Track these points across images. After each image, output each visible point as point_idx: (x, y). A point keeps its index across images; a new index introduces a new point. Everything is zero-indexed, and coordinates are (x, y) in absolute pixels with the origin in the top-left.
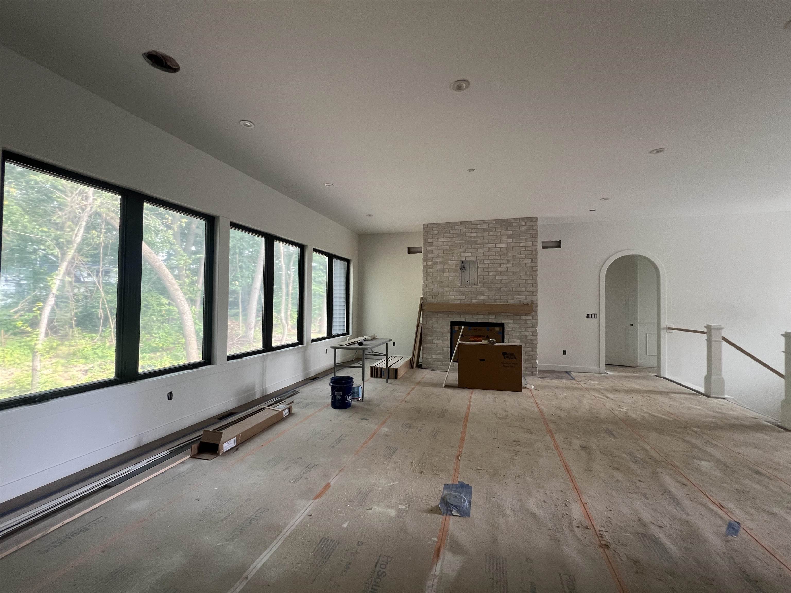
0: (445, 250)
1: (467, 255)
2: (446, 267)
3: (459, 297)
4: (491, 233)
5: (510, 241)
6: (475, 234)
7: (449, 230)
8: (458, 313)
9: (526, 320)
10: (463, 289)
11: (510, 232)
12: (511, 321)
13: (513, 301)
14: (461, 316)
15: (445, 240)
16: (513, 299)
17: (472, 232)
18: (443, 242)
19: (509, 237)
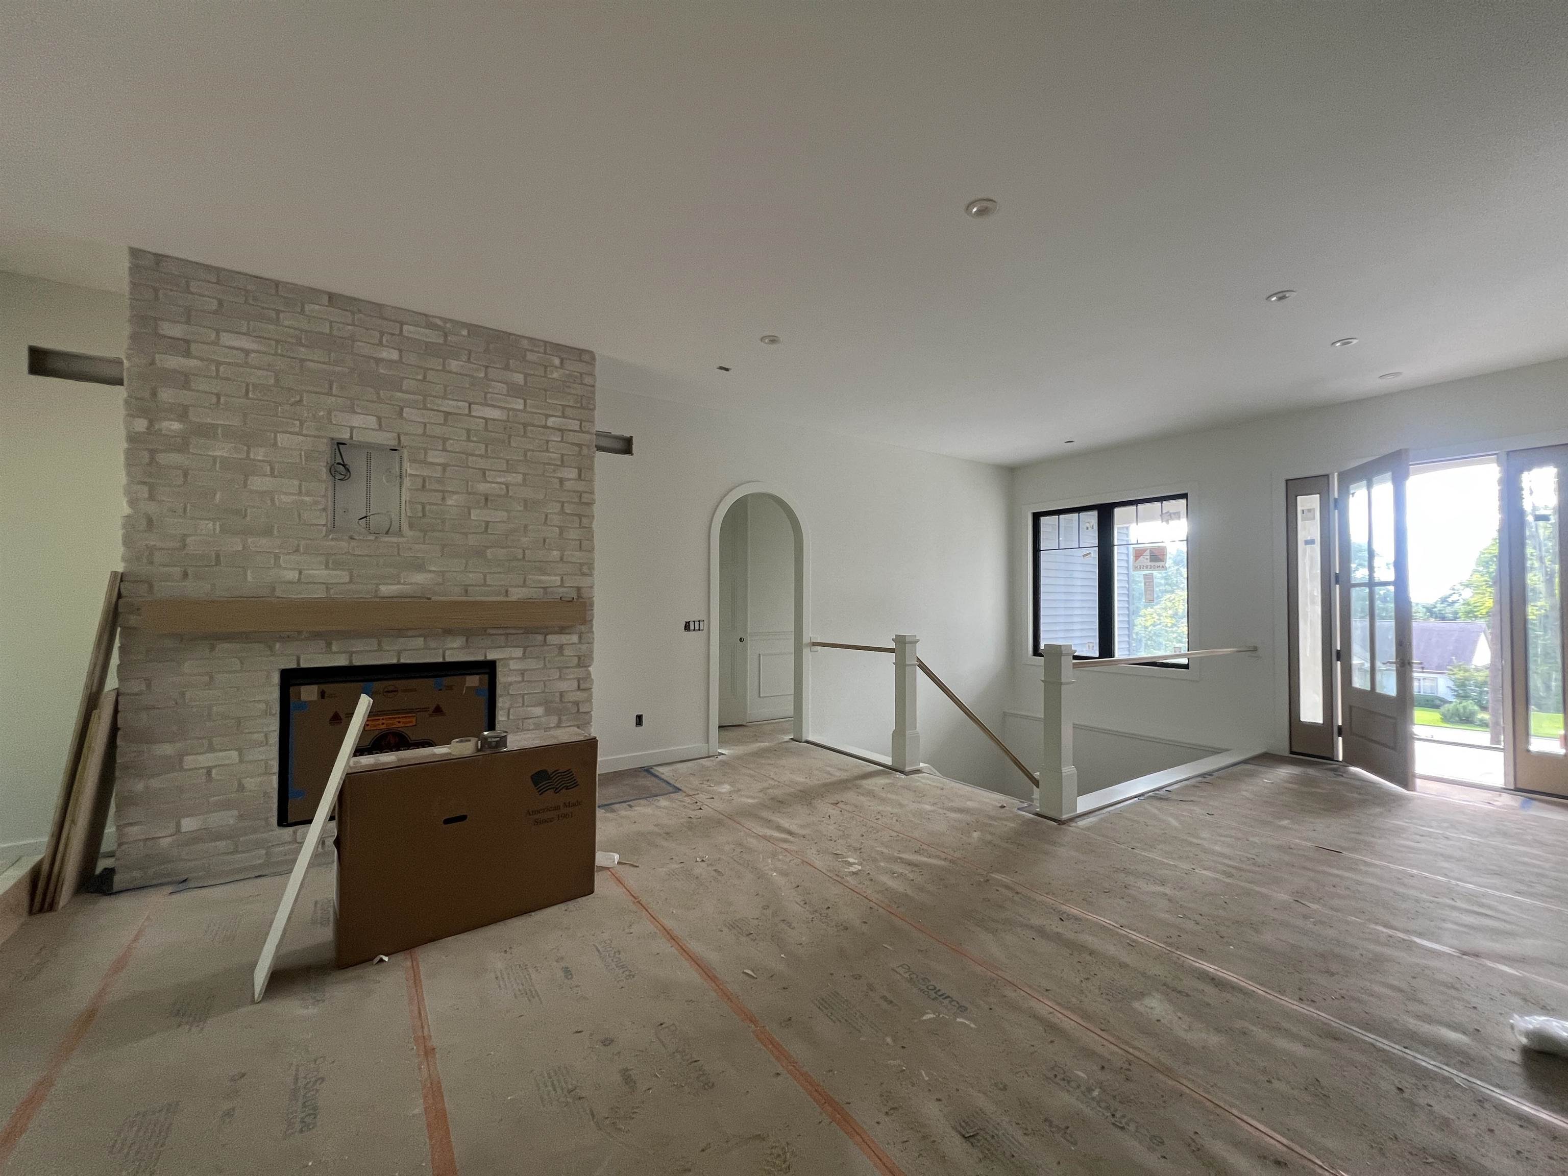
0: (255, 386)
1: (357, 421)
2: (259, 454)
3: (321, 573)
4: (454, 365)
5: (519, 405)
6: (395, 355)
7: (278, 312)
8: (316, 635)
9: (561, 648)
10: (344, 544)
11: (519, 378)
12: (518, 652)
13: (524, 590)
14: (329, 645)
15: (254, 346)
16: (524, 585)
17: (380, 343)
18: (247, 352)
19: (515, 391)
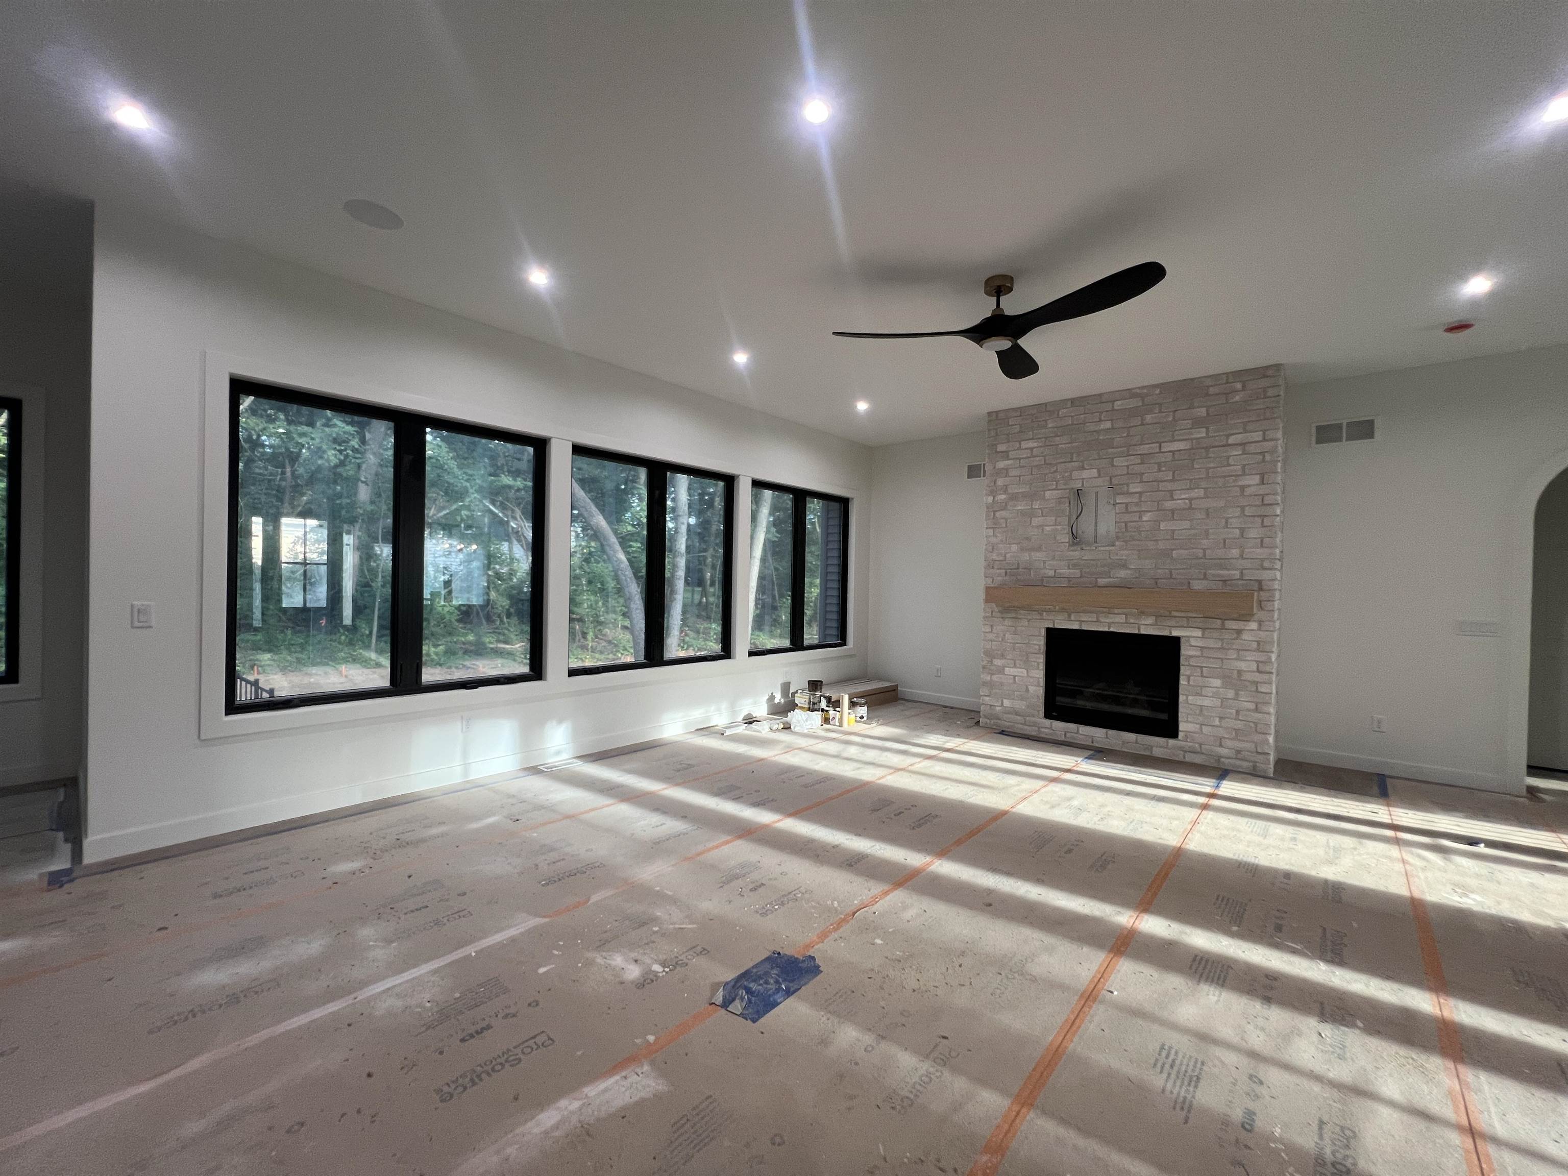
1: (1085, 474)
2: (1036, 505)
3: (1065, 572)
4: (1148, 418)
6: (1108, 425)
8: (1063, 610)
10: (1077, 553)
12: (1199, 633)
14: (1069, 616)
17: (1100, 420)
18: (1032, 449)
19: (1198, 423)
